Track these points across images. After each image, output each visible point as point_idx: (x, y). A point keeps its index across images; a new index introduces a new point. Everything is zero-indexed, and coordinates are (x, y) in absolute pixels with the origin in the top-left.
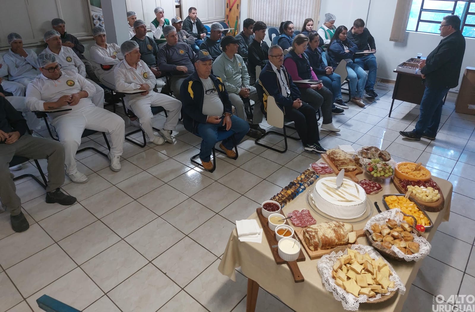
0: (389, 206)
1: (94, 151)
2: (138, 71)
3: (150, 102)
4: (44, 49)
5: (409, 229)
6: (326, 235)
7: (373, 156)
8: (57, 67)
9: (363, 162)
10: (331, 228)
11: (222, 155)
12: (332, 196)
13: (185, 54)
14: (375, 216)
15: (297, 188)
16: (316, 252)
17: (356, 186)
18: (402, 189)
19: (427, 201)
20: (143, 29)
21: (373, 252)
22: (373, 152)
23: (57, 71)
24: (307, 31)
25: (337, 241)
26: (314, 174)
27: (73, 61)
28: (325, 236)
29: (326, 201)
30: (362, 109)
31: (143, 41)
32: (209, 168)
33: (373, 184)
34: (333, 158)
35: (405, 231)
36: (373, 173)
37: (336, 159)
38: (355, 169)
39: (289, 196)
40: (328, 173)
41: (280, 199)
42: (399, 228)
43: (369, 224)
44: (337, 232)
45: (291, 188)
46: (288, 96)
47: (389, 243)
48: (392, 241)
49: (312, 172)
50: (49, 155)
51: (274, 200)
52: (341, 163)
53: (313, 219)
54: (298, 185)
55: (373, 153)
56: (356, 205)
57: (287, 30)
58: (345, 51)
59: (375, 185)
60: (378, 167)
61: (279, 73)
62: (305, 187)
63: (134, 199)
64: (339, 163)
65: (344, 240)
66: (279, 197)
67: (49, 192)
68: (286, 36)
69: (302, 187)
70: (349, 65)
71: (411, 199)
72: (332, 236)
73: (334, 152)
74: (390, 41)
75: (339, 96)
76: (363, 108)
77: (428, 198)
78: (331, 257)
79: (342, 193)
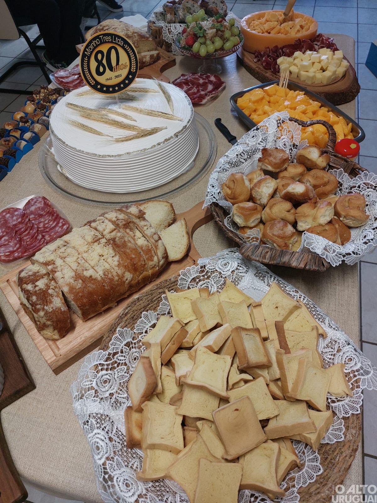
0: (251, 117)
5: (321, 162)
6: (87, 274)
9: (170, 36)
10: (104, 240)
12: (99, 134)
14: (226, 154)
16: (70, 337)
17: (160, 85)
18: (267, 73)
19: (325, 83)
21: (247, 272)
25: (128, 276)
28: (85, 280)
33: (203, 79)
35: (309, 169)
36: (196, 46)
38: (156, 56)
42: (295, 167)
43: (216, 184)
44: (124, 245)
47: (282, 224)
48: (288, 211)
53: (61, 218)
56: (169, 139)
59: (207, 81)
62: (34, 132)
65: (151, 263)
71: (293, 86)
72: (107, 266)
77: (328, 74)
78: (115, 354)
79: (125, 116)
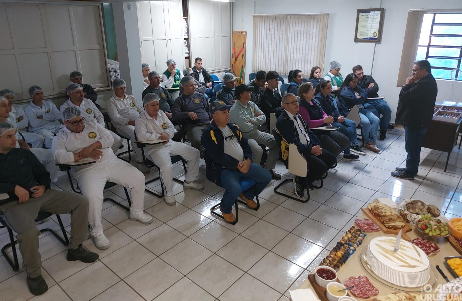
0: (455, 270)
1: (112, 203)
2: (158, 122)
3: (169, 151)
4: (66, 101)
7: (420, 211)
8: (81, 120)
9: (411, 218)
11: (242, 205)
12: (392, 261)
13: (200, 103)
15: (346, 249)
17: (413, 246)
20: (156, 80)
22: (420, 206)
23: (81, 124)
24: (315, 78)
26: (360, 232)
27: (92, 112)
29: (386, 266)
30: (377, 155)
31: (157, 90)
32: (232, 220)
33: (429, 244)
34: (378, 214)
36: (427, 231)
37: (382, 214)
38: (404, 226)
39: (340, 259)
40: (376, 230)
41: (331, 263)
45: (339, 249)
46: (308, 142)
49: (358, 230)
50: (73, 209)
51: (325, 264)
52: (388, 219)
53: (374, 287)
54: (346, 245)
55: (420, 208)
56: (421, 271)
57: (296, 78)
58: (357, 97)
59: (430, 245)
60: (432, 224)
61: (296, 121)
62: (354, 247)
63: (157, 256)
64: (386, 219)
66: (329, 260)
67: (71, 249)
68: (295, 84)
69: (352, 248)
70: (361, 111)
73: (378, 207)
74: (397, 86)
75: (355, 142)
76: (378, 153)
79: (402, 257)
